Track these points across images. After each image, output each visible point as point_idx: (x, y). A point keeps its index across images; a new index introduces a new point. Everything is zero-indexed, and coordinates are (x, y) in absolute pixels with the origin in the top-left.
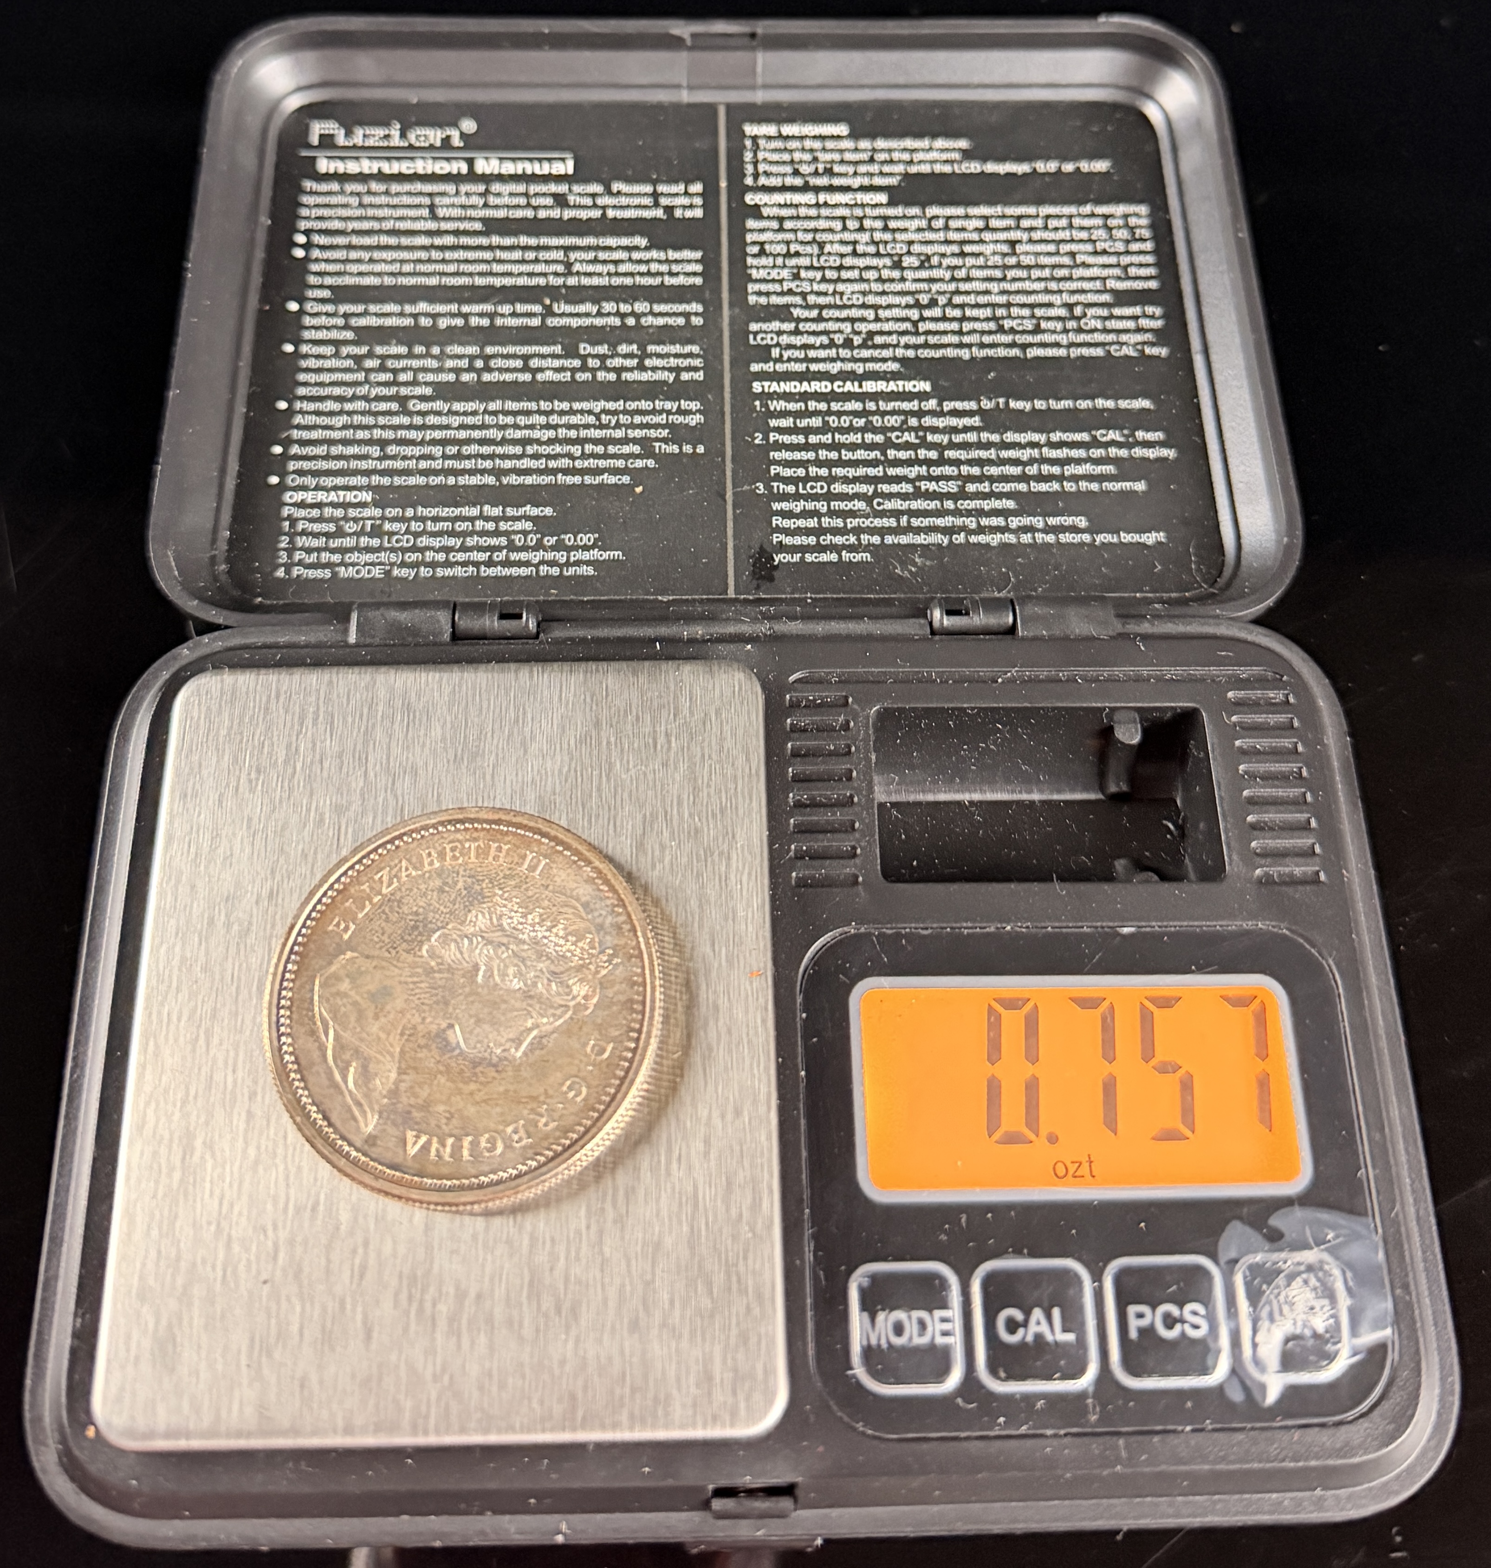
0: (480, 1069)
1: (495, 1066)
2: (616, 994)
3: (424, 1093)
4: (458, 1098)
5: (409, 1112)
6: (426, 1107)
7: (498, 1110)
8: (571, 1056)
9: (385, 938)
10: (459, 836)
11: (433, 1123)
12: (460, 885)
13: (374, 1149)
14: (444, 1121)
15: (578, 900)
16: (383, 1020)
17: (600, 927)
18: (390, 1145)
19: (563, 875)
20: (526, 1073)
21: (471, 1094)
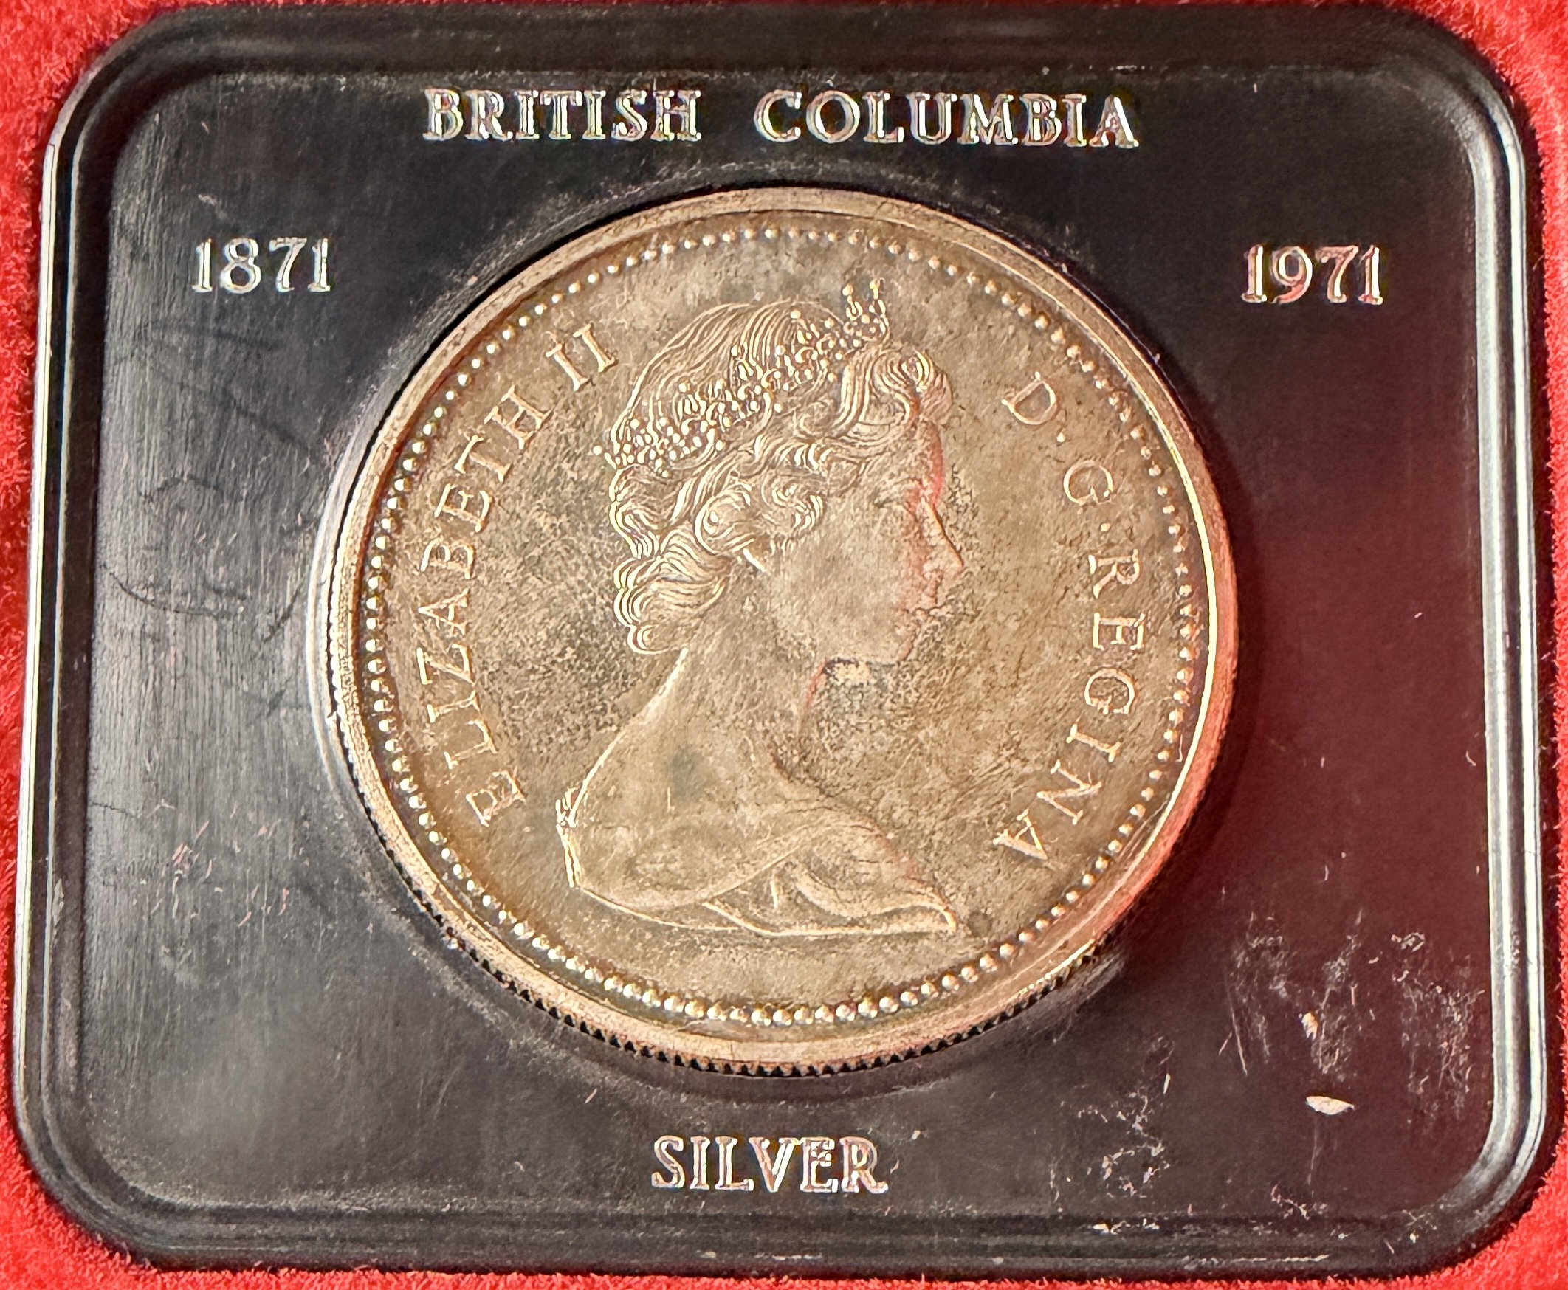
0: (948, 650)
1: (959, 617)
2: (943, 319)
3: (935, 777)
4: (984, 716)
5: (963, 825)
6: (965, 786)
7: (1049, 649)
8: (1021, 464)
9: (569, 720)
10: (435, 476)
11: (1009, 787)
12: (543, 522)
13: (998, 928)
14: (1016, 764)
15: (710, 303)
16: (742, 795)
17: (792, 285)
18: (1008, 888)
19: (640, 306)
20: (1006, 564)
21: (990, 685)
